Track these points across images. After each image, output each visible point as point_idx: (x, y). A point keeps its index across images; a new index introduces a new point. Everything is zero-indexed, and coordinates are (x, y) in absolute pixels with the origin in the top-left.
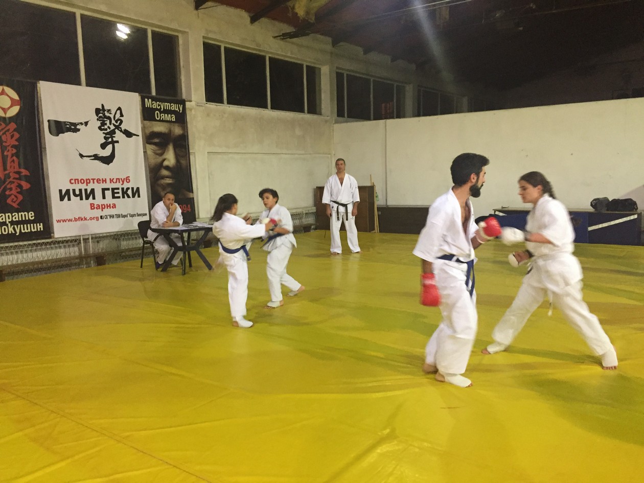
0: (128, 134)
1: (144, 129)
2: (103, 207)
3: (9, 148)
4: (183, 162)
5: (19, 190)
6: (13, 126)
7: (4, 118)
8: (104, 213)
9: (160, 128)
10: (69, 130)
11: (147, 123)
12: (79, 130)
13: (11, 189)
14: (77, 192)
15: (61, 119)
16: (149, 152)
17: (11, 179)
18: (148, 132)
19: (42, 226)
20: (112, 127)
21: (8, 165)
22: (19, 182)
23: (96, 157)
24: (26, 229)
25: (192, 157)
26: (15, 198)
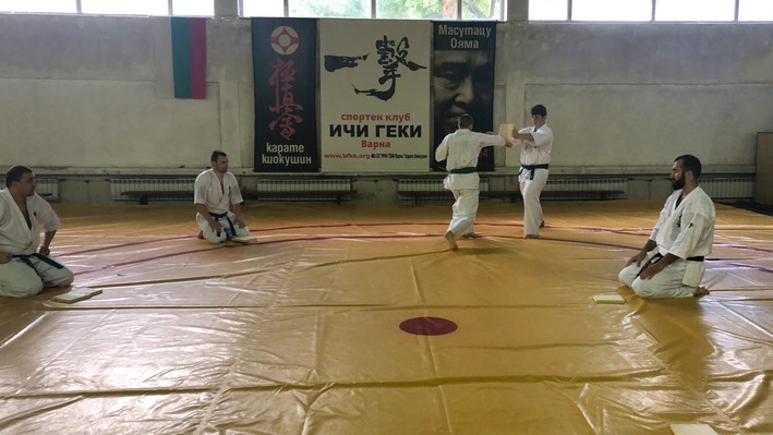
0: (413, 67)
1: (433, 60)
2: (375, 145)
3: (286, 84)
4: (485, 97)
5: (292, 124)
6: (291, 63)
7: (284, 56)
8: (375, 152)
9: (456, 57)
10: (346, 65)
11: (439, 52)
12: (356, 65)
13: (285, 123)
14: (349, 129)
15: (338, 54)
16: (438, 86)
17: (286, 113)
18: (438, 63)
19: (310, 160)
20: (394, 60)
21: (285, 99)
22: (293, 116)
23: (373, 93)
24: (295, 161)
26: (288, 131)
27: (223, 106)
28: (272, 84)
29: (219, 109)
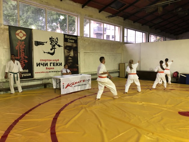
0: (59, 46)
1: (64, 44)
2: (50, 69)
3: (22, 49)
4: (76, 55)
5: (24, 63)
6: (23, 42)
7: (21, 40)
8: (50, 71)
9: (69, 44)
10: (41, 44)
11: (65, 43)
12: (44, 44)
14: (42, 64)
15: (39, 41)
16: (65, 52)
17: (22, 59)
18: (65, 45)
19: (30, 74)
20: (54, 44)
21: (21, 54)
22: (24, 60)
23: (49, 53)
24: (25, 75)
25: (78, 54)
26: (23, 65)
28: (17, 49)
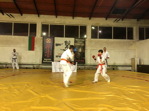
3: (48, 48)
4: (83, 51)
6: (50, 45)
12: (61, 45)
14: (59, 56)
15: (58, 43)
17: (48, 53)
19: (52, 61)
20: (68, 44)
23: (64, 50)
24: (49, 62)
26: (48, 56)
27: (37, 52)
28: (46, 48)
29: (36, 52)
